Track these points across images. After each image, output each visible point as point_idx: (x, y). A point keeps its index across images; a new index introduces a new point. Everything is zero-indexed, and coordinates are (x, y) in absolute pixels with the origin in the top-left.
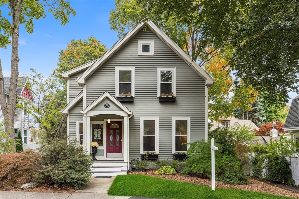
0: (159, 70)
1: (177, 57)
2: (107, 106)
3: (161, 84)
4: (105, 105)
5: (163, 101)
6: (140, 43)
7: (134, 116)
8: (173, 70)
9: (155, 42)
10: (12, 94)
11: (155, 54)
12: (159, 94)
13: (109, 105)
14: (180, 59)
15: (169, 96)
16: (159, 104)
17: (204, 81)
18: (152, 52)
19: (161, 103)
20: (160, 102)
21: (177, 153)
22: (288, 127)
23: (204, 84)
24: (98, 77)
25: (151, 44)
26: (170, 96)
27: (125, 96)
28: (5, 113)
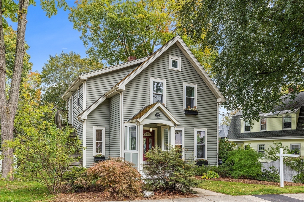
0: (185, 85)
1: (198, 75)
2: (157, 116)
3: (186, 98)
4: (156, 115)
5: (187, 113)
6: (171, 58)
8: (195, 86)
9: (182, 59)
10: (15, 91)
11: (182, 71)
12: (184, 108)
13: (159, 115)
14: (200, 77)
15: (193, 110)
16: (185, 116)
17: (216, 99)
18: (179, 68)
19: (186, 116)
20: (185, 114)
21: (198, 160)
22: (231, 138)
23: (216, 101)
24: (135, 85)
25: (179, 60)
28: (5, 113)
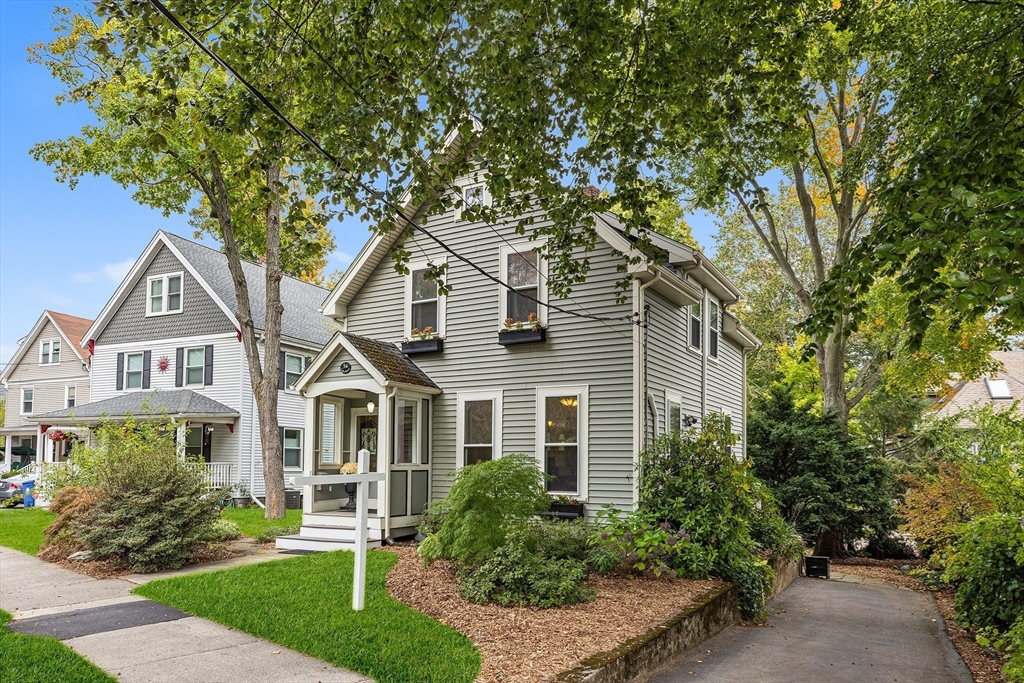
0: (506, 252)
2: (345, 369)
3: (508, 292)
4: (342, 367)
5: (514, 341)
6: (461, 187)
7: (445, 391)
8: (542, 245)
12: (502, 324)
13: (350, 366)
15: (524, 327)
18: (488, 205)
19: (508, 350)
20: (505, 346)
26: (527, 326)
27: (419, 339)
28: (257, 397)
